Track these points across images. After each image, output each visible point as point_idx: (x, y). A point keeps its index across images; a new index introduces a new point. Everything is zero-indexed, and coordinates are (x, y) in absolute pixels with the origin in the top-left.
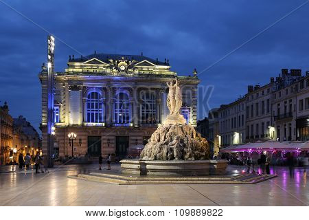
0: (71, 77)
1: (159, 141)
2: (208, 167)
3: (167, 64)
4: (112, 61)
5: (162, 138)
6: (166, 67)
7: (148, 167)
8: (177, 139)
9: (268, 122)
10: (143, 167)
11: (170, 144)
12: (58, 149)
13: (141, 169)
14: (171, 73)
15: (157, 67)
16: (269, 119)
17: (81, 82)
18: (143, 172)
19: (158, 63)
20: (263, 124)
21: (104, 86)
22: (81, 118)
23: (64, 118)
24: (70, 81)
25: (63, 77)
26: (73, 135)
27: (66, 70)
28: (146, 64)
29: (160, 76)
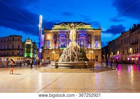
0: (54, 31)
1: (65, 53)
2: (83, 65)
3: (90, 25)
4: (68, 24)
6: (89, 26)
7: (59, 64)
8: (72, 52)
9: (129, 46)
10: (57, 64)
11: (69, 54)
12: (49, 58)
14: (91, 28)
15: (86, 26)
16: (129, 45)
17: (57, 32)
19: (86, 24)
20: (127, 47)
21: (65, 34)
22: (57, 46)
23: (52, 46)
24: (53, 32)
25: (51, 31)
26: (54, 52)
27: (52, 28)
28: (81, 25)
29: (86, 29)
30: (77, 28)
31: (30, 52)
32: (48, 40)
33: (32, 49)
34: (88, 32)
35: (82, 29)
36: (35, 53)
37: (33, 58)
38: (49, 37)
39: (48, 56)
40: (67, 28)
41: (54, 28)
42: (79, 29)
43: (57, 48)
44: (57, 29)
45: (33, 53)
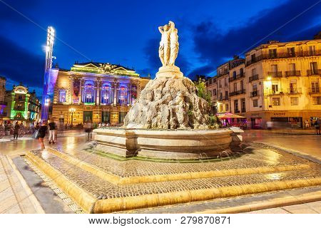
0: (75, 73)
1: (152, 100)
3: (134, 70)
4: (101, 65)
5: (158, 96)
7: (141, 140)
8: (182, 95)
10: (131, 142)
11: (171, 102)
12: (63, 119)
13: (127, 146)
14: (136, 75)
15: (128, 71)
17: (81, 76)
18: (132, 151)
19: (128, 69)
21: (96, 80)
22: (80, 100)
23: (69, 99)
24: (73, 76)
25: (69, 73)
26: (72, 110)
27: (72, 68)
28: (121, 69)
29: (130, 76)
30: (116, 72)
31: (23, 110)
32: (63, 89)
33: (27, 104)
34: (132, 80)
35: (122, 75)
36: (34, 112)
37: (30, 120)
38: (65, 83)
39: (62, 117)
40: (99, 71)
41: (74, 68)
42: (118, 74)
43: (79, 102)
44: (80, 71)
45: (29, 110)
